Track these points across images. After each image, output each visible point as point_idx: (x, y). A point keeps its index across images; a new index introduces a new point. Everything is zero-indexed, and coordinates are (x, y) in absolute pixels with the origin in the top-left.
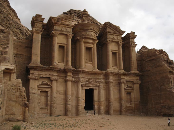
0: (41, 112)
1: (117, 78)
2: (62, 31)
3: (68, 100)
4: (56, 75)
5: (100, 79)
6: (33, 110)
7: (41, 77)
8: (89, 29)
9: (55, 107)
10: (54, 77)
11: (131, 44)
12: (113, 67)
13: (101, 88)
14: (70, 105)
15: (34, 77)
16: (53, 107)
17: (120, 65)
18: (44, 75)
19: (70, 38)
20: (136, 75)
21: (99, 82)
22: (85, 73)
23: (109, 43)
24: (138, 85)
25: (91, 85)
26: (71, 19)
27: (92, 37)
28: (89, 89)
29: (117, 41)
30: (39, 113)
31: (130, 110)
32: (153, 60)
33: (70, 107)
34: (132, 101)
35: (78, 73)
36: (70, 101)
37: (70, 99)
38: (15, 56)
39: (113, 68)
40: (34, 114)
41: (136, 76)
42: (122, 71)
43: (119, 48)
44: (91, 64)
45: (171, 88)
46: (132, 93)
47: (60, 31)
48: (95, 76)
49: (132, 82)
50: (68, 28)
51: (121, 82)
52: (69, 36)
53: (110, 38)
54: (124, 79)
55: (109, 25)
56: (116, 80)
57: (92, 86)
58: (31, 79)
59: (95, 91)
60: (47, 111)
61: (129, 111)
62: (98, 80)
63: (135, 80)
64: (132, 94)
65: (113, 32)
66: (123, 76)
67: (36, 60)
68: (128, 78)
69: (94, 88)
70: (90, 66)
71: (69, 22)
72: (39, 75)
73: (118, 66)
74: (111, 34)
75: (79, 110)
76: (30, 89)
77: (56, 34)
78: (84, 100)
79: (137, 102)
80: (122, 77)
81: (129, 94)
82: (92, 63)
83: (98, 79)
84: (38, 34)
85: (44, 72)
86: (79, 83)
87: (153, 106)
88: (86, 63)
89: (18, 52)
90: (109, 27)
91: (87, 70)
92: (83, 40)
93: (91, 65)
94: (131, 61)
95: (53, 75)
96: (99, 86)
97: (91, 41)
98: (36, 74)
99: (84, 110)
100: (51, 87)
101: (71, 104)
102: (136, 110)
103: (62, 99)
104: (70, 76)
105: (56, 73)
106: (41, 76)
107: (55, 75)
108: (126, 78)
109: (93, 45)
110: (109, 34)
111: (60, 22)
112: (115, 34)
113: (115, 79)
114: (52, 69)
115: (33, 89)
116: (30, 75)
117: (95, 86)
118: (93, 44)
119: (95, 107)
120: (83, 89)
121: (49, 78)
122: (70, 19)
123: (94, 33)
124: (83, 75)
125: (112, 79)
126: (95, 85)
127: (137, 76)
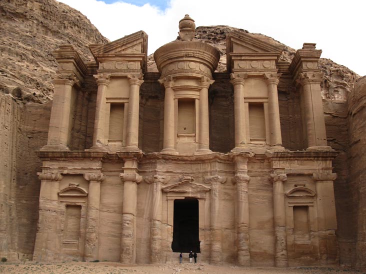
0: (65, 250)
1: (263, 169)
2: (117, 71)
3: (125, 224)
4: (97, 169)
5: (213, 173)
6: (44, 245)
7: (65, 174)
8: (182, 57)
9: (91, 241)
10: (90, 174)
11: (305, 75)
12: (251, 140)
13: (215, 195)
14: (127, 236)
15: (49, 175)
16: (87, 241)
17: (272, 133)
18: (71, 169)
19: (135, 84)
20: (322, 157)
21: (210, 180)
22: (174, 161)
23: (237, 83)
24: (330, 184)
25: (190, 190)
26: (138, 42)
27: (190, 73)
28: (184, 198)
29: (261, 73)
30: (59, 252)
31: (304, 254)
33: (127, 241)
34: (312, 229)
35: (154, 161)
36: (128, 228)
37: (128, 224)
38: (30, 136)
39: (252, 142)
40: (46, 254)
41: (320, 159)
43: (269, 92)
44: (193, 139)
46: (310, 209)
47: (112, 72)
48: (201, 168)
49: (310, 175)
50: (132, 63)
52: (132, 79)
53: (242, 70)
54: (283, 169)
55: (236, 39)
56: (262, 174)
57: (192, 193)
58: (43, 179)
59: (201, 203)
60: (78, 249)
61: (303, 258)
62: (209, 177)
63: (319, 169)
64: (313, 211)
65: (251, 52)
66: (279, 160)
67: (56, 139)
68: (296, 167)
69: (198, 196)
70: (189, 144)
71: (135, 48)
72: (60, 170)
73: (267, 137)
74: (243, 58)
75: (153, 251)
76: (41, 200)
77: (102, 79)
78: (170, 227)
79: (328, 232)
80: (277, 165)
81: (302, 209)
82: (195, 136)
83: (209, 174)
84: (64, 84)
85: (71, 164)
86: (155, 185)
88: (178, 136)
89: (36, 129)
90: (238, 42)
91: (177, 154)
92: (172, 84)
93: (191, 140)
94: (308, 119)
95: (91, 169)
96: (210, 190)
97: (192, 83)
98: (54, 169)
99: (169, 251)
100: (86, 196)
101: (130, 235)
102: (325, 255)
103: (113, 223)
104: (131, 169)
105: (98, 164)
106: (65, 172)
107: (95, 170)
108: (288, 165)
109: (197, 93)
110: (237, 60)
111: (113, 52)
112: (254, 56)
113: (260, 170)
114: (87, 155)
115: (48, 201)
116: (43, 171)
117: (199, 192)
118: (199, 90)
119: (201, 244)
120: (167, 200)
121: (82, 175)
122: (135, 43)
123: (198, 64)
124: (168, 165)
126: (199, 189)
127: (326, 160)
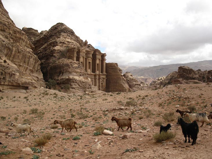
11: (104, 59)
17: (100, 70)
20: (105, 75)
23: (97, 60)
24: (105, 80)
29: (99, 58)
32: (113, 68)
42: (101, 73)
43: (100, 62)
44: (90, 70)
45: (121, 83)
47: (82, 55)
50: (84, 54)
51: (100, 78)
52: (84, 57)
53: (97, 57)
62: (92, 78)
63: (104, 77)
64: (103, 84)
74: (98, 55)
80: (101, 76)
81: (102, 83)
87: (112, 89)
88: (88, 70)
90: (97, 51)
92: (88, 59)
97: (90, 59)
109: (91, 61)
125: (97, 77)
